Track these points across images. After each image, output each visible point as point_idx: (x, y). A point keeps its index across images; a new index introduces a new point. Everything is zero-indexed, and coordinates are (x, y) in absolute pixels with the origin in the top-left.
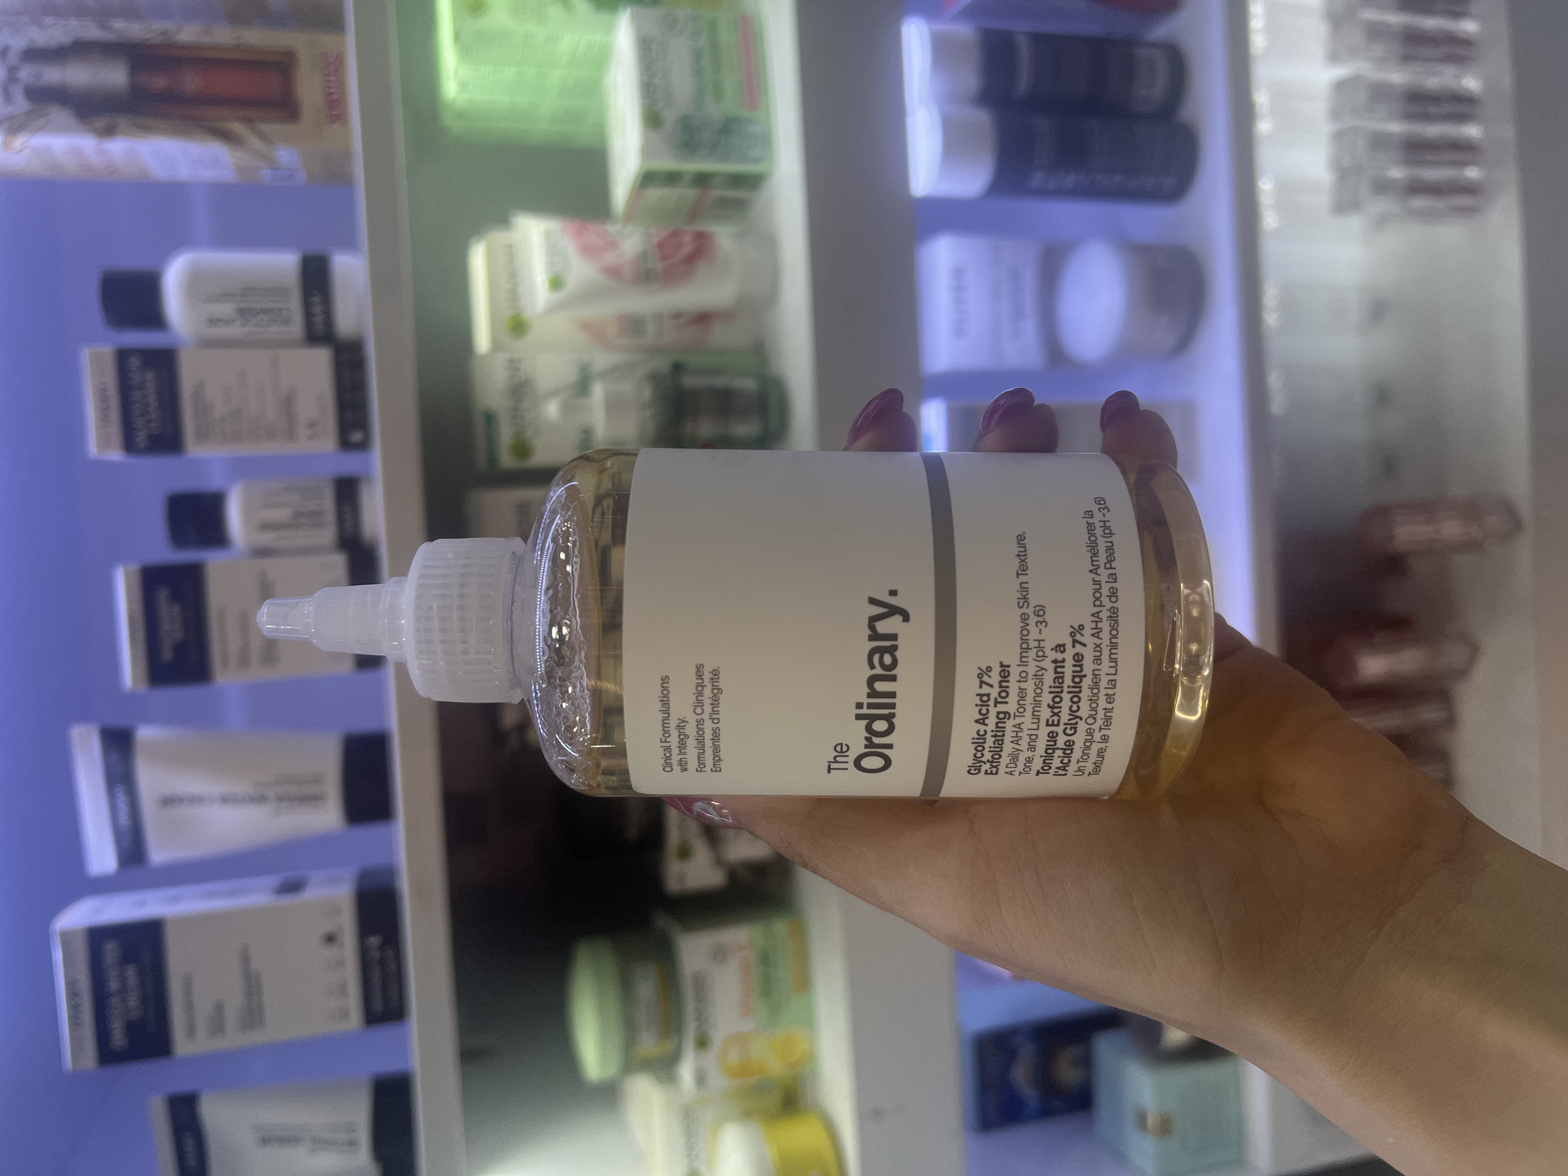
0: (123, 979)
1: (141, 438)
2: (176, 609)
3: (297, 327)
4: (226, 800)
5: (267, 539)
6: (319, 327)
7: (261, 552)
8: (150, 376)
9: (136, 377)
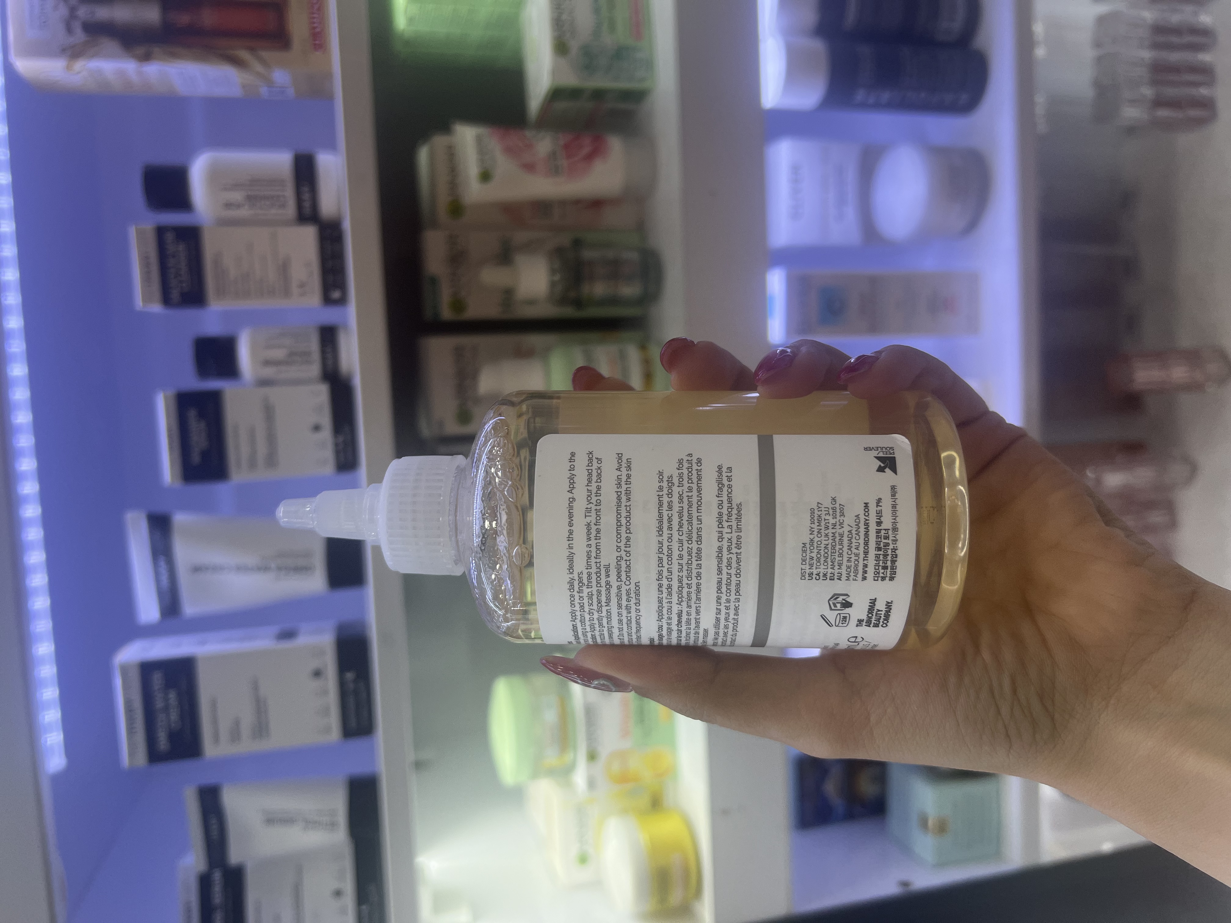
0: (166, 700)
1: (175, 295)
2: (203, 425)
3: (291, 210)
4: (241, 569)
5: (269, 372)
6: (307, 210)
7: (264, 383)
8: (181, 247)
9: (171, 248)
